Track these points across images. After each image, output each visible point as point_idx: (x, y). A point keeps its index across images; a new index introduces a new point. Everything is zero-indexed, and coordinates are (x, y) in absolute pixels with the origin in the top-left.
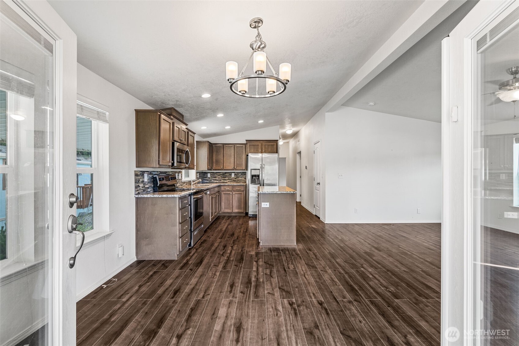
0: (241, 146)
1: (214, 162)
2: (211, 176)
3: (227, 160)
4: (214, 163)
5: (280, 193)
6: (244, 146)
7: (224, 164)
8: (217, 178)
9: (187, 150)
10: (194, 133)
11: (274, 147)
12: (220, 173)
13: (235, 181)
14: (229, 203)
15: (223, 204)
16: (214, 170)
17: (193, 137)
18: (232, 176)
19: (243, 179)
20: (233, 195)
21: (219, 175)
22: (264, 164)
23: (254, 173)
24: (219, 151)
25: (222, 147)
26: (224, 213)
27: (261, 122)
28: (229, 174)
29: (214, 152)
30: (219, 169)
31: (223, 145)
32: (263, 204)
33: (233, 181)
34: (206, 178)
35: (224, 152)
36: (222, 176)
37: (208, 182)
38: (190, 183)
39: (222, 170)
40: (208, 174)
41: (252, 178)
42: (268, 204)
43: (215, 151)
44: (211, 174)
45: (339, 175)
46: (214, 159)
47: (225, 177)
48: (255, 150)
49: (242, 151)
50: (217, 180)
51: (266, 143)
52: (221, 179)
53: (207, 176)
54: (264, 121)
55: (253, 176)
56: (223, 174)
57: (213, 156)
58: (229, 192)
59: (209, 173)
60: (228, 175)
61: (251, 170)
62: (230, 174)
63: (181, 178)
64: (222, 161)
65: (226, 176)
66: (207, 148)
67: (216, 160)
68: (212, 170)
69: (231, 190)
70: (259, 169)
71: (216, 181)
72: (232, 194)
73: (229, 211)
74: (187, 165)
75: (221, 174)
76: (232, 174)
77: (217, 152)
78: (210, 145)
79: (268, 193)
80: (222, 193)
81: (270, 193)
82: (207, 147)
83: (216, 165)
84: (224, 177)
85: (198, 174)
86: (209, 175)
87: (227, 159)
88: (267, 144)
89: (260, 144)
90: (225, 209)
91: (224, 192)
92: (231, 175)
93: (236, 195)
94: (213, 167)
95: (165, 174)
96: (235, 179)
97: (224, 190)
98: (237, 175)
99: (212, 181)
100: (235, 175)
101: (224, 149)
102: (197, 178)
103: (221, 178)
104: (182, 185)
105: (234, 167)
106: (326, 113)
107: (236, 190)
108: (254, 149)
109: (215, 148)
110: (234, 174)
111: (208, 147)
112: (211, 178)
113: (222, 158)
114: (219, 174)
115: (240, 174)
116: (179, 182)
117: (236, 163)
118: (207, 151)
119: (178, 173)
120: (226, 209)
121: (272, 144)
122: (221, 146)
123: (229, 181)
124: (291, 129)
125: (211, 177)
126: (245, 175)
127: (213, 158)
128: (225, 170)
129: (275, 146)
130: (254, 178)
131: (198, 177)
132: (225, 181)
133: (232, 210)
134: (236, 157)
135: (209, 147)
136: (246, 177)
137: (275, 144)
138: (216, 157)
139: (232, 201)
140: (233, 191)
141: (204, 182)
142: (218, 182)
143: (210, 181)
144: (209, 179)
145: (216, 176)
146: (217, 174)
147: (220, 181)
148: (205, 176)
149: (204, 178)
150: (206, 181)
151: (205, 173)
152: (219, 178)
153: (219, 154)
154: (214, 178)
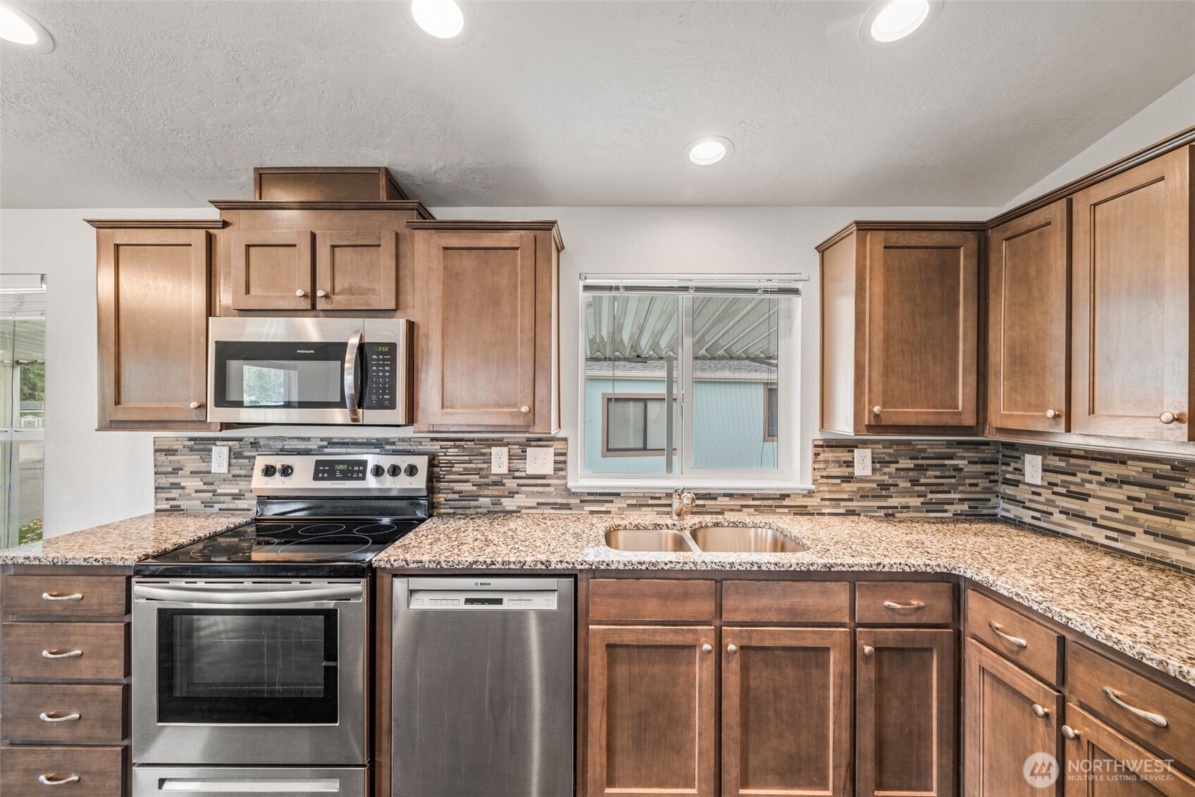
2: (1052, 478)
4: (997, 375)
8: (1094, 508)
12: (1122, 461)
21: (1109, 481)
24: (1033, 272)
25: (1061, 228)
29: (997, 292)
31: (1069, 203)
34: (1016, 483)
37: (1027, 516)
40: (1028, 457)
43: (1005, 272)
44: (1051, 460)
47: (1179, 515)
50: (1094, 523)
52: (1130, 520)
53: (1020, 471)
59: (1035, 450)
63: (550, 472)
64: (1059, 354)
67: (1010, 348)
71: (1082, 529)
75: (1132, 471)
77: (1021, 280)
83: (1010, 389)
86: (1033, 470)
94: (991, 407)
99: (1058, 518)
101: (1078, 238)
103: (1127, 510)
109: (1004, 252)
112: (1047, 494)
113: (1059, 331)
114: (1112, 471)
116: (527, 489)
119: (521, 447)
122: (1049, 217)
125: (1051, 484)
127: (990, 335)
132: (1177, 554)
141: (1003, 509)
142: (1099, 536)
143: (1038, 515)
144: (1036, 498)
145: (1088, 486)
146: (1099, 474)
147: (1116, 540)
148: (1010, 469)
149: (1005, 486)
150: (1015, 511)
151: (1008, 452)
152: (1112, 505)
153: (1036, 293)
154: (1071, 495)
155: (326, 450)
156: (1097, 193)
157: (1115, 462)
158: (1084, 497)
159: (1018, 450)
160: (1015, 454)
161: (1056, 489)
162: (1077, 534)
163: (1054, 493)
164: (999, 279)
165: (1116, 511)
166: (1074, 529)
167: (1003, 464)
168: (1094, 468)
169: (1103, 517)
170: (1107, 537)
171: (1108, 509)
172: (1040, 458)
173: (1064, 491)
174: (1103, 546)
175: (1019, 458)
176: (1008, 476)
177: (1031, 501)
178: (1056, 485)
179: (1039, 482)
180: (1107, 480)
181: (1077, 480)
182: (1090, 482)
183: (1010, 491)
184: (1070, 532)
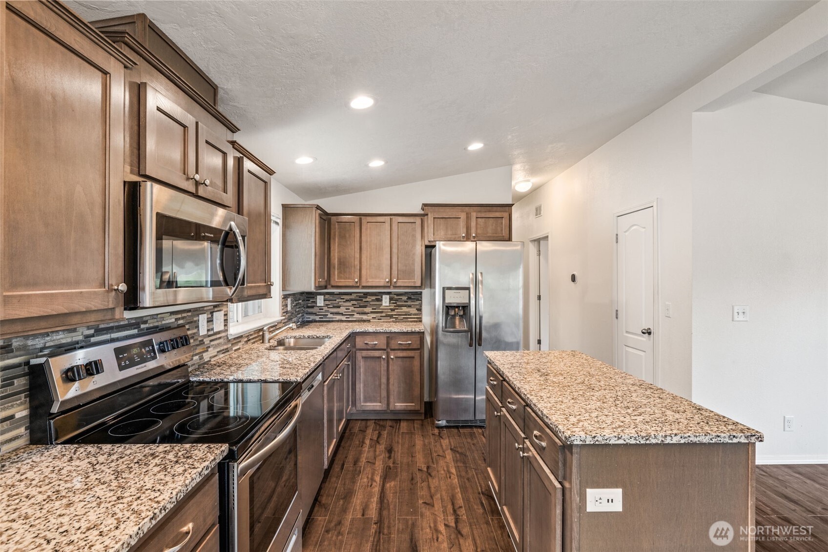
0: (411, 219)
1: (334, 264)
2: (327, 303)
3: (370, 259)
4: (334, 268)
5: (682, 441)
6: (418, 220)
7: (364, 272)
8: (342, 310)
9: (231, 229)
10: (271, 172)
11: (502, 223)
12: (350, 294)
13: (391, 316)
14: (377, 383)
15: (360, 387)
16: (333, 287)
17: (265, 182)
18: (384, 304)
19: (413, 311)
20: (391, 362)
21: (347, 301)
22: (481, 273)
23: (454, 298)
24: (347, 236)
25: (357, 225)
26: (364, 412)
27: (476, 146)
28: (374, 298)
29: (334, 239)
30: (348, 284)
31: (361, 219)
32: (591, 493)
33: (387, 316)
34: (312, 307)
35: (363, 238)
36: (354, 302)
37: (317, 318)
38: (261, 333)
39: (357, 287)
40: (318, 297)
41: (447, 314)
42: (617, 493)
43: (337, 233)
44: (327, 296)
45: (736, 311)
46: (334, 256)
47: (365, 307)
48: (450, 232)
49: (414, 236)
50: (342, 314)
51: (480, 212)
52: (353, 311)
53: (315, 302)
54: (485, 145)
55: (448, 308)
56: (358, 298)
57: (332, 249)
58: (377, 354)
59: (320, 294)
60: (373, 300)
61: (444, 289)
62: (378, 297)
63: (222, 328)
64: (357, 262)
65: (366, 304)
66: (314, 226)
67: (339, 260)
68: (329, 286)
69: (385, 347)
70: (468, 289)
71: (338, 317)
72: (388, 356)
73: (378, 408)
74: (228, 290)
75: (353, 297)
76: (384, 296)
77: (343, 237)
78: (324, 217)
79: (621, 442)
80: (359, 355)
81: (633, 442)
82: (314, 221)
83: (339, 273)
84: (361, 307)
85: (289, 301)
86: (320, 301)
87: (371, 256)
88: (483, 215)
89: (463, 216)
90: (365, 401)
91: (365, 353)
92: (380, 300)
93: (399, 362)
94: (332, 279)
95: (135, 331)
96: (392, 310)
97: (365, 347)
98: (397, 300)
99: (330, 316)
100: (391, 299)
101: (363, 230)
102: (287, 312)
103: (352, 308)
104: (227, 350)
105: (391, 280)
106: (696, 115)
107: (396, 348)
108: (447, 228)
109: (337, 226)
110: (388, 297)
111: (317, 222)
112: (326, 308)
113: (357, 256)
114: (348, 297)
115: (405, 298)
116: (212, 343)
117: (395, 268)
118: (313, 235)
119: (212, 313)
120: (371, 401)
121: (498, 214)
122: (353, 221)
123: (374, 315)
124: (528, 181)
125: (327, 305)
126: (418, 300)
127: (332, 254)
128: (364, 287)
129: (505, 222)
130: (452, 313)
131: (289, 308)
132: (365, 317)
133: (388, 404)
134: (395, 250)
135: (320, 223)
136: (421, 305)
137: (506, 215)
138: (339, 252)
139: (388, 379)
140: (389, 350)
141: (307, 318)
142: (344, 318)
143: (322, 316)
144: (321, 311)
145: (340, 303)
146: (343, 299)
147: (349, 318)
148: (309, 302)
149: (307, 309)
150: (312, 317)
151: (309, 296)
152: (348, 308)
153: (349, 243)
154: (334, 307)
155: (93, 340)
156: (370, 219)
157: (348, 295)
158: (339, 307)
159: (313, 294)
160: (312, 296)
161: (329, 306)
162: (337, 319)
163: (328, 308)
164: (335, 235)
165: (349, 309)
166: (336, 318)
167: (307, 301)
168: (342, 297)
169: (345, 312)
170: (346, 318)
171: (346, 309)
172: (323, 296)
173: (332, 306)
174: (345, 321)
175: (314, 297)
176: (309, 305)
177: (319, 312)
178: (329, 305)
179: (323, 305)
180: (346, 300)
181: (337, 302)
182: (341, 302)
183: (310, 310)
184: (334, 319)
